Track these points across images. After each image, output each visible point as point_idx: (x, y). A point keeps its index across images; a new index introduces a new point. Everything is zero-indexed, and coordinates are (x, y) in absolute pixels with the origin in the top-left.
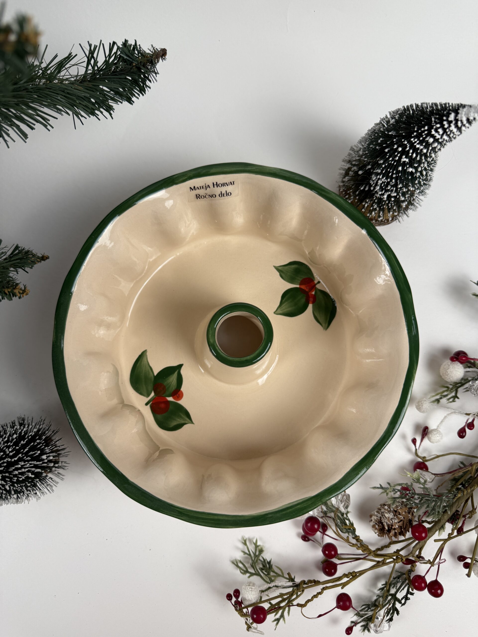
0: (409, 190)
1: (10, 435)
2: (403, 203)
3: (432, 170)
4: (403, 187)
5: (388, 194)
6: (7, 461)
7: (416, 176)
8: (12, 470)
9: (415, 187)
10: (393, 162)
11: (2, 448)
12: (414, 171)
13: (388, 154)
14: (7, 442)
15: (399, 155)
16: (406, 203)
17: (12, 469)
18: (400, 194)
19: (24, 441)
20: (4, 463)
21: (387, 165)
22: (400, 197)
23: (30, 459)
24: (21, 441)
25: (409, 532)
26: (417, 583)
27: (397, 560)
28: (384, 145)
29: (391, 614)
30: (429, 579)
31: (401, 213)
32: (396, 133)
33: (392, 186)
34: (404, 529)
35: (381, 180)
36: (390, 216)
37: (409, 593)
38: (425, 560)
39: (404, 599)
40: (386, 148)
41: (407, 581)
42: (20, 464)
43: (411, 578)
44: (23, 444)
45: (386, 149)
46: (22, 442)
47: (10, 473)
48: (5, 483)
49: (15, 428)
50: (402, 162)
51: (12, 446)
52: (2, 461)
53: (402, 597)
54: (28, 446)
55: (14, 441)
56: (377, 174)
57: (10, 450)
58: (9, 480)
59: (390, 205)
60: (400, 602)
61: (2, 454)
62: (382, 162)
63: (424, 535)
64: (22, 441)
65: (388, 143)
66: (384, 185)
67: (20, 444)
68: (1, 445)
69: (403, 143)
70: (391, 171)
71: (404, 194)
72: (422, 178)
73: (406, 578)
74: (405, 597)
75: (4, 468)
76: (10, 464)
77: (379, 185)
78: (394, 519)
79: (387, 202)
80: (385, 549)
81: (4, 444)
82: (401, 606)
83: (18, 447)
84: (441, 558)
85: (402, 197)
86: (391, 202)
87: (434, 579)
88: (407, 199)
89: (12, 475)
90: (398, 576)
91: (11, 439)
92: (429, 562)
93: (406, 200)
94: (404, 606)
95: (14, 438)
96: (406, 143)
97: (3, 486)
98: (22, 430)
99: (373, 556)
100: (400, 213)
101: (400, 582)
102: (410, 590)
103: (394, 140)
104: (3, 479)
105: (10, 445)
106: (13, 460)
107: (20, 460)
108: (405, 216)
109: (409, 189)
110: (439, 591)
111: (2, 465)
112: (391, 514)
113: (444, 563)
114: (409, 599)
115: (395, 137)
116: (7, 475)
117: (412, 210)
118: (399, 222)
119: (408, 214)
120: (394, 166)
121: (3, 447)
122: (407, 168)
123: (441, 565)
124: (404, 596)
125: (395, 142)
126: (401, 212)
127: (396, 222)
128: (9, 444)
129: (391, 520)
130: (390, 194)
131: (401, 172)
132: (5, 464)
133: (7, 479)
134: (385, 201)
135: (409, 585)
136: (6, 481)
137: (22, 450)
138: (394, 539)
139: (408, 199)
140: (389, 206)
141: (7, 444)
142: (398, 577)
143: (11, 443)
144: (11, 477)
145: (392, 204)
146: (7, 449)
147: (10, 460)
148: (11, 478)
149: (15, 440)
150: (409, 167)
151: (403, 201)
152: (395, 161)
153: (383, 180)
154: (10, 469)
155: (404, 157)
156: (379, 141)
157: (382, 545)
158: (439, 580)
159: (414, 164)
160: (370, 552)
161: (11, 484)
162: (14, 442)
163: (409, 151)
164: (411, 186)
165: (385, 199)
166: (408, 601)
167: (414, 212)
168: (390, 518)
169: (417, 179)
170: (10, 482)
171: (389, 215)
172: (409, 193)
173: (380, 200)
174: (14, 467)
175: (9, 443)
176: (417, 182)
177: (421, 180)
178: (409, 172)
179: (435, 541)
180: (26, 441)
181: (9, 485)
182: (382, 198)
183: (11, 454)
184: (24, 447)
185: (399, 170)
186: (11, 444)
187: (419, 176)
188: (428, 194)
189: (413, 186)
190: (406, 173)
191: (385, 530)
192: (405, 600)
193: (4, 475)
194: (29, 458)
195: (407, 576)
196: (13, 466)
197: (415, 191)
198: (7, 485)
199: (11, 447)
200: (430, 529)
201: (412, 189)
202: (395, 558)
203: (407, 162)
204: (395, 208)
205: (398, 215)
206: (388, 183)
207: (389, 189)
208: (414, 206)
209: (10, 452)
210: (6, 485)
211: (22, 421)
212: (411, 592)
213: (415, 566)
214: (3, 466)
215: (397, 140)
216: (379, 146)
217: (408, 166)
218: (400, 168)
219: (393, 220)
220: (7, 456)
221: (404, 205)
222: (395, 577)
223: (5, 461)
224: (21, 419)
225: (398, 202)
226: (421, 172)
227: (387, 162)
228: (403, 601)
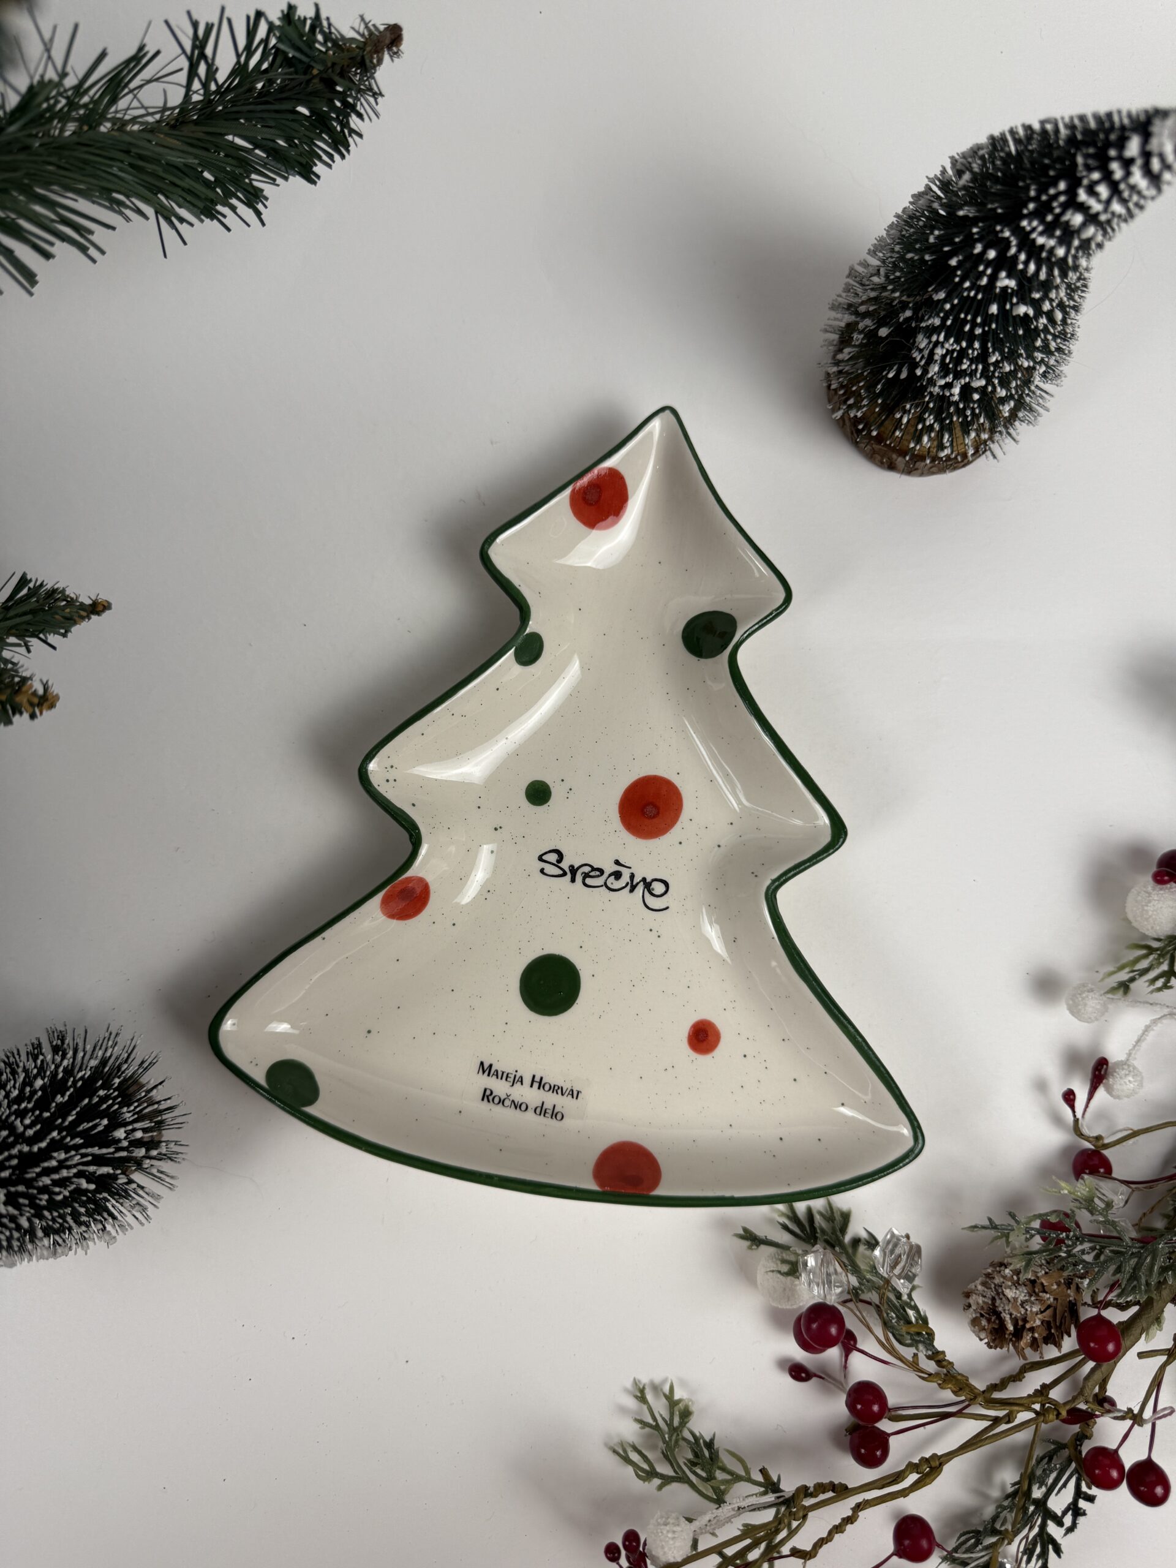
0: (1019, 368)
1: (25, 1084)
2: (1004, 405)
3: (1076, 309)
4: (1002, 361)
5: (963, 383)
6: (20, 1151)
7: (1036, 327)
8: (34, 1175)
9: (1033, 359)
10: (972, 294)
11: (4, 1117)
12: (1031, 312)
13: (959, 273)
14: (19, 1100)
15: (989, 271)
16: (1012, 403)
17: (34, 1172)
18: (996, 381)
19: (63, 1096)
20: (10, 1157)
21: (956, 301)
22: (994, 388)
23: (82, 1141)
24: (55, 1096)
25: (1069, 1336)
26: (1098, 1469)
27: (1044, 1415)
28: (946, 249)
29: (1039, 1557)
30: (1130, 1457)
31: (997, 434)
32: (978, 211)
33: (972, 361)
34: (1058, 1328)
35: (943, 347)
36: (970, 444)
37: (1082, 1496)
38: (1120, 1411)
39: (1070, 1512)
40: (951, 254)
41: (1073, 1465)
42: (55, 1158)
43: (1084, 1454)
44: (61, 1103)
45: (951, 258)
46: (59, 1099)
47: (29, 1183)
48: (16, 1212)
49: (39, 1062)
50: (998, 290)
51: (33, 1110)
52: (6, 1154)
53: (1063, 1509)
54: (75, 1109)
55: (36, 1097)
56: (932, 331)
57: (27, 1121)
58: (26, 1202)
59: (969, 413)
60: (1059, 1523)
61: (5, 1133)
62: (942, 295)
63: (1111, 1347)
64: (59, 1096)
65: (957, 240)
66: (951, 358)
67: (54, 1105)
68: (3, 1109)
69: (1000, 235)
70: (969, 317)
71: (1004, 382)
72: (1052, 331)
73: (1070, 1456)
74: (1072, 1507)
75: (11, 1171)
76: (28, 1160)
77: (936, 361)
78: (1029, 1303)
79: (961, 406)
80: (1011, 1385)
81: (9, 1107)
82: (1065, 1534)
83: (47, 1111)
84: (1159, 1407)
85: (1001, 389)
86: (972, 405)
87: (1143, 1457)
88: (1013, 392)
89: (34, 1188)
90: (1050, 1452)
91: (30, 1091)
92: (1129, 1414)
93: (1011, 397)
94: (1070, 1536)
95: (38, 1088)
96: (1007, 234)
97: (13, 1219)
98: (57, 1067)
99: (981, 1404)
100: (996, 432)
101: (1056, 1469)
102: (1084, 1488)
103: (975, 230)
104: (11, 1200)
105: (26, 1108)
106: (35, 1149)
107: (55, 1145)
108: (1009, 440)
109: (1020, 363)
110: (1159, 1490)
111: (7, 1164)
112: (1021, 1290)
113: (1169, 1418)
114: (1084, 1514)
115: (974, 221)
116: (21, 1188)
117: (1027, 424)
118: (994, 457)
119: (1018, 434)
120: (975, 304)
121: (8, 1116)
122: (1012, 305)
123: (1158, 1422)
124: (1069, 1505)
125: (976, 236)
126: (999, 429)
127: (987, 457)
128: (23, 1105)
129: (1023, 1307)
130: (969, 382)
131: (995, 318)
132: (15, 1162)
133: (21, 1201)
134: (956, 403)
135: (1079, 1474)
136: (18, 1207)
137: (60, 1121)
138: (1033, 1356)
139: (1017, 392)
140: (968, 416)
141: (19, 1105)
142: (1050, 1456)
143: (29, 1103)
144: (32, 1194)
145: (973, 409)
146: (19, 1120)
147: (26, 1149)
148: (32, 1199)
149: (40, 1093)
150: (1017, 303)
151: (1003, 401)
152: (979, 289)
153: (947, 346)
154: (28, 1173)
155: (1003, 274)
156: (932, 240)
157: (1003, 1376)
158: (1157, 1459)
159: (1030, 292)
160: (974, 1396)
161: (32, 1211)
162: (37, 1100)
163: (1015, 257)
164: (1024, 356)
165: (956, 398)
166: (1081, 1520)
167: (1031, 426)
168: (1020, 1301)
169: (1039, 336)
170: (31, 1208)
171: (967, 441)
172: (1020, 375)
173: (943, 402)
174: (39, 1166)
175: (23, 1102)
176: (1039, 343)
177: (1050, 337)
178: (1019, 315)
179: (1141, 1355)
180: (69, 1096)
181: (28, 1214)
182: (948, 394)
183: (30, 1132)
184: (63, 1110)
185: (990, 312)
186: (30, 1106)
187: (1045, 326)
188: (1065, 377)
189: (1030, 357)
190: (1011, 320)
191: (1008, 1332)
192: (1072, 1515)
193: (12, 1189)
194: (77, 1140)
195: (1072, 1450)
196: (37, 1165)
197: (1034, 368)
198: (21, 1215)
199: (30, 1114)
200: (1128, 1325)
201: (1026, 364)
202: (1037, 1407)
203: (1012, 289)
204: (982, 420)
205: (991, 439)
206: (963, 353)
207: (965, 370)
208: (1031, 410)
209: (26, 1127)
210: (19, 1217)
211: (58, 1039)
212: (1085, 1493)
213: (1091, 1424)
214: (10, 1167)
215: (982, 229)
216: (931, 254)
217: (1015, 300)
218: (994, 309)
219: (977, 453)
220: (20, 1138)
221: (1006, 409)
222: (1041, 1455)
223: (15, 1151)
224: (56, 1034)
225: (989, 405)
226: (1050, 315)
227: (955, 294)
228: (1068, 1520)
